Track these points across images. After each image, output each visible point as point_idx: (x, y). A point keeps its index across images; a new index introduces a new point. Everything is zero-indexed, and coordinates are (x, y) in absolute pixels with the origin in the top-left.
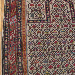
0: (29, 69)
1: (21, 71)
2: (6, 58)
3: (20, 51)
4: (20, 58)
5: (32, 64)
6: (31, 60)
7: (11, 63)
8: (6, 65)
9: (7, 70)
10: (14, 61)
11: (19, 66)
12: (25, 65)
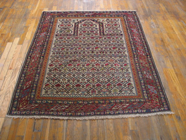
0: (48, 65)
1: (40, 66)
2: (29, 57)
3: (43, 54)
4: (42, 58)
5: (52, 62)
6: (52, 60)
7: (33, 61)
8: (28, 62)
9: (27, 66)
10: (36, 60)
11: (39, 63)
12: (45, 63)
